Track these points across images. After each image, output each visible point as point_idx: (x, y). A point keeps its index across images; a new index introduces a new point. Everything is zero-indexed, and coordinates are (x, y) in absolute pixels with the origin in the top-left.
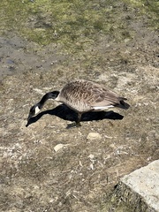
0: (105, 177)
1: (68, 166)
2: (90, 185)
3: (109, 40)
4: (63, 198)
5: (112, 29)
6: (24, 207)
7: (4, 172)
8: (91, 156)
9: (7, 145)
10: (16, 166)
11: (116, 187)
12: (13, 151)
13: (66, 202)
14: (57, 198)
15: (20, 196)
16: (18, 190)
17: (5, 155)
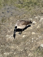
0: (36, 44)
1: (26, 41)
2: (32, 46)
3: (38, 7)
4: (24, 50)
5: (39, 5)
6: (14, 52)
7: (9, 42)
8: (33, 39)
9: (10, 35)
10: (12, 41)
11: (39, 47)
12: (11, 37)
13: (25, 51)
14: (23, 50)
15: (13, 49)
16: (12, 47)
17: (9, 38)
